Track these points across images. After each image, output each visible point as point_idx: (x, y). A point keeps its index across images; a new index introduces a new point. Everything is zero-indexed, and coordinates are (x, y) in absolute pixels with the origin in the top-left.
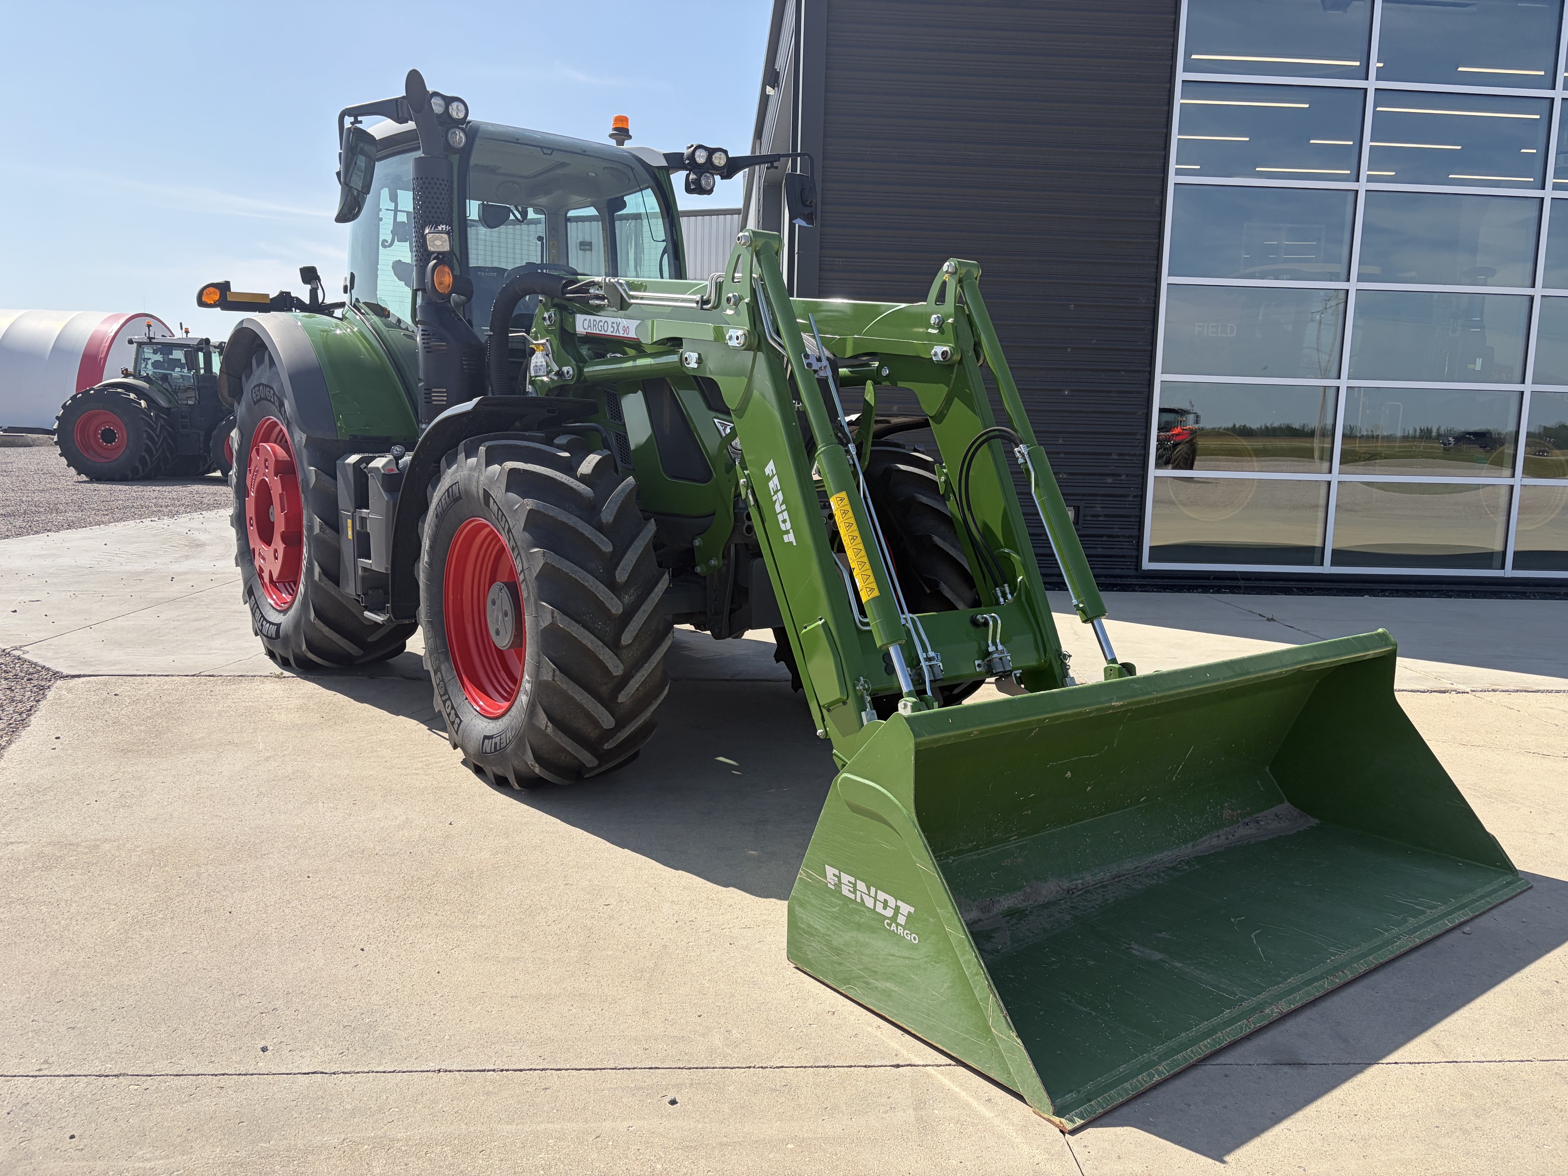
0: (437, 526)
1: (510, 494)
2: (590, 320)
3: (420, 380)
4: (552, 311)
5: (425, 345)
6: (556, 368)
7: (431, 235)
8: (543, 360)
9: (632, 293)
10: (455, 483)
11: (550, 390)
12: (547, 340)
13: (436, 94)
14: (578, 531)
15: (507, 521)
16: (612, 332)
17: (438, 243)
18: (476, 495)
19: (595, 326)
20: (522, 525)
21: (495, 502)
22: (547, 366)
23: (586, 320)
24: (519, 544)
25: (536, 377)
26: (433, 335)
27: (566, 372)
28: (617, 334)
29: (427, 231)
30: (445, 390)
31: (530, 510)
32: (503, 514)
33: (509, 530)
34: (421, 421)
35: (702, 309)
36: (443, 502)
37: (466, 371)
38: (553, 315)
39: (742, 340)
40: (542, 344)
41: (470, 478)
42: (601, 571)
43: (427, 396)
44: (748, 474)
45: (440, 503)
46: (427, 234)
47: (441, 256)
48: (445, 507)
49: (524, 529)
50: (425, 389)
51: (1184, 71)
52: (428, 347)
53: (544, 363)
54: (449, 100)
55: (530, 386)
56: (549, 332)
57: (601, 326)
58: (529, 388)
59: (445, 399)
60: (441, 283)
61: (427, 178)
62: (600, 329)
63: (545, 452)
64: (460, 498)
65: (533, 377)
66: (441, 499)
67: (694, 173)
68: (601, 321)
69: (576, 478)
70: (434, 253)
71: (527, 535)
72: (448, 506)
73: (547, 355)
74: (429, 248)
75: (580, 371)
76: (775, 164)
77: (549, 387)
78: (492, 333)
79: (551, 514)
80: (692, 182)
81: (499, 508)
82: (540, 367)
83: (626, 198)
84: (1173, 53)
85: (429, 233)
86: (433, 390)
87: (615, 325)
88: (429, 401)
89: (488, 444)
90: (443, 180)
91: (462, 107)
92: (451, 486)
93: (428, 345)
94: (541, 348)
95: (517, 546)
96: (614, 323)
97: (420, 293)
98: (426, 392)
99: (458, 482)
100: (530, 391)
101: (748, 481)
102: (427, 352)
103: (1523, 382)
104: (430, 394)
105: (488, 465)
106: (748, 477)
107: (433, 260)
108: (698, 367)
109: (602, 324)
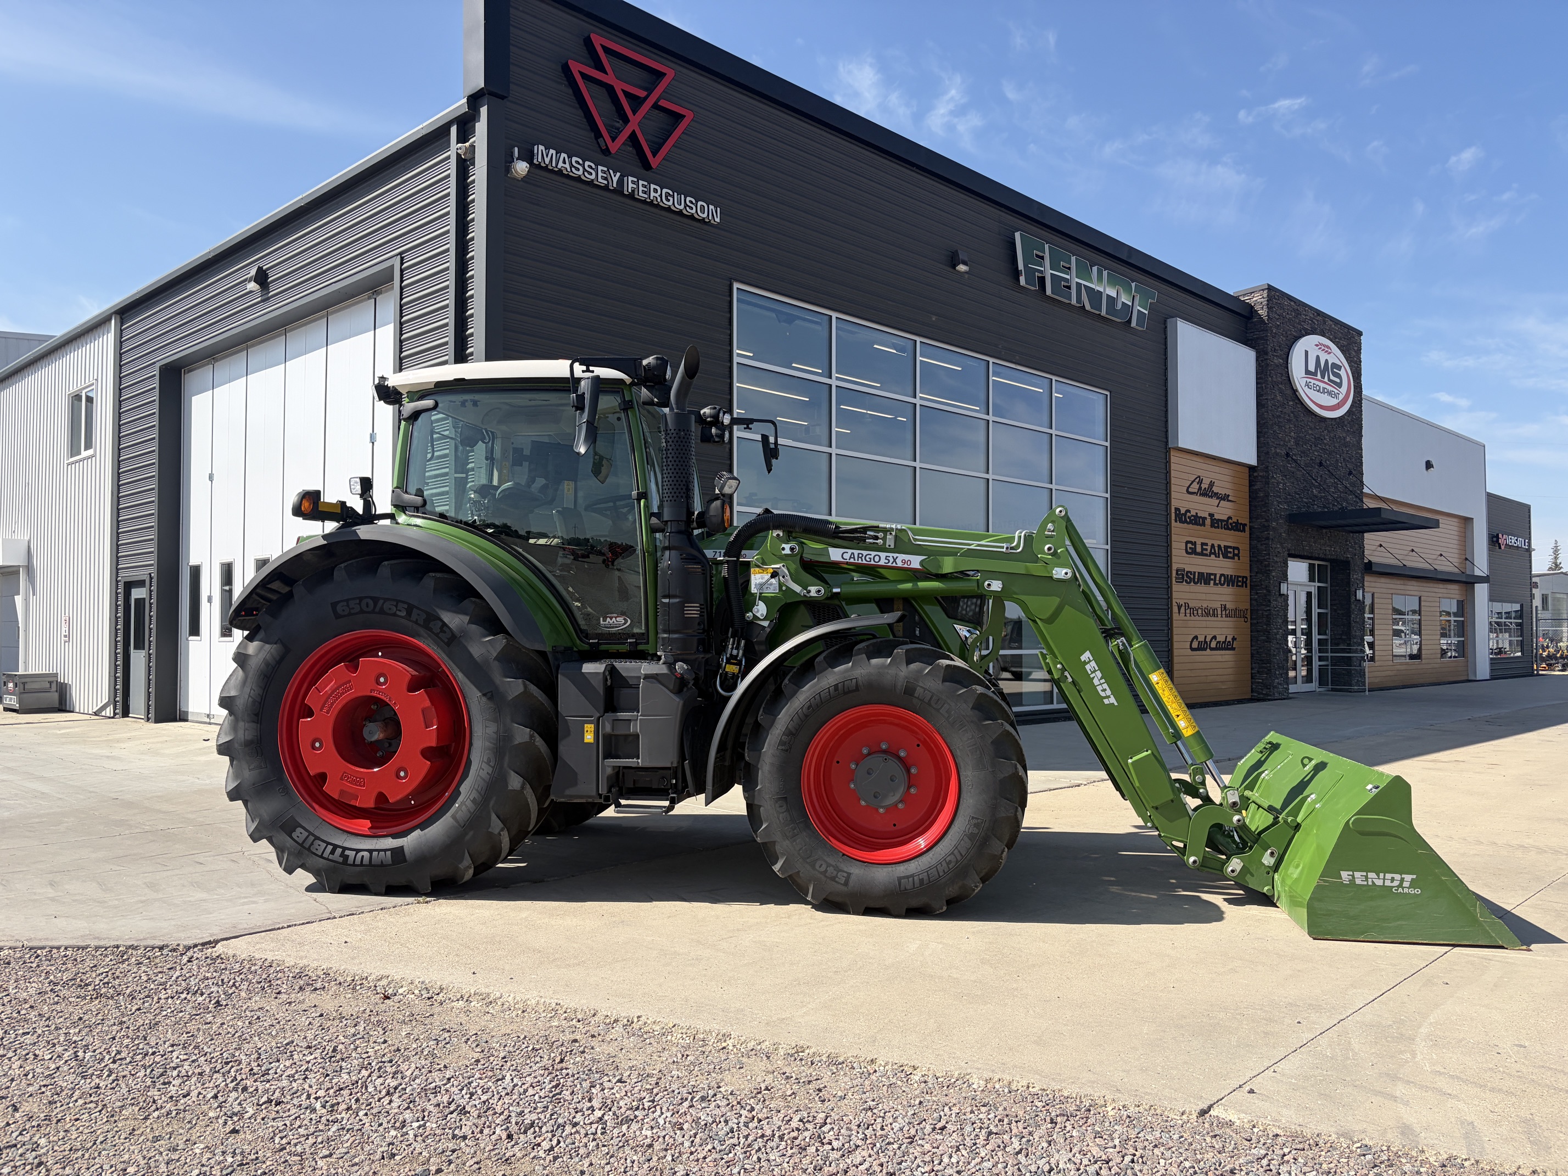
4: (794, 544)
6: (798, 588)
8: (773, 580)
11: (785, 605)
12: (783, 566)
16: (885, 563)
19: (861, 557)
22: (781, 585)
23: (846, 552)
25: (761, 593)
27: (814, 590)
28: (894, 565)
38: (797, 547)
40: (774, 568)
51: (739, 356)
52: (686, 569)
53: (775, 583)
56: (783, 559)
57: (870, 558)
62: (868, 560)
65: (758, 593)
68: (870, 555)
73: (783, 577)
77: (784, 602)
82: (768, 586)
84: (730, 341)
87: (890, 559)
93: (686, 567)
94: (771, 571)
96: (889, 556)
106: (1061, 663)
109: (872, 557)
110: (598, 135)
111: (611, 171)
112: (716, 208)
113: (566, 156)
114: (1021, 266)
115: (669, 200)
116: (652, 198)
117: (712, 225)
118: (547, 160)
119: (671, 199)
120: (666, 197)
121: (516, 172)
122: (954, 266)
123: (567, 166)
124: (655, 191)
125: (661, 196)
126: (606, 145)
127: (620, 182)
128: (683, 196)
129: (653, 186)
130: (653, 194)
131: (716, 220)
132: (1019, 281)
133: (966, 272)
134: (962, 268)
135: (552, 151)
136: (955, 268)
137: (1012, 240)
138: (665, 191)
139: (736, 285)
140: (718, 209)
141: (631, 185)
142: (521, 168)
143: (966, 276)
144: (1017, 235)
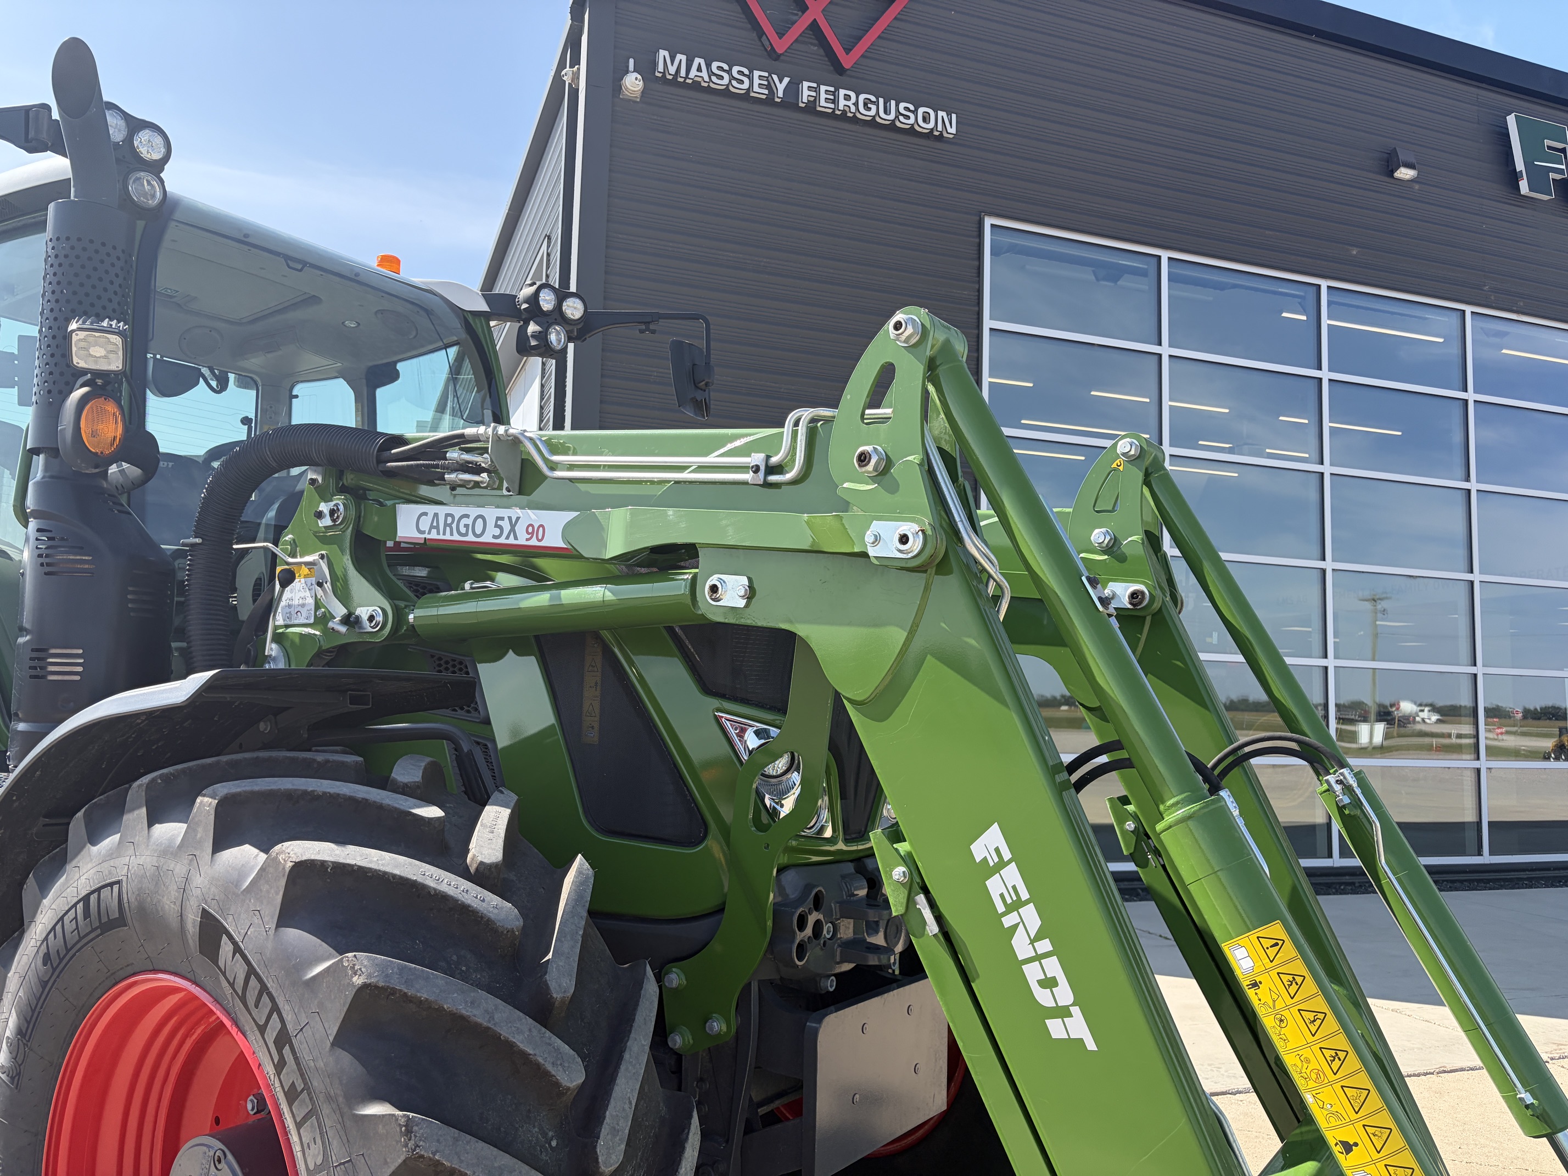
0: (44, 984)
1: (295, 936)
2: (436, 515)
3: (22, 630)
4: (339, 501)
5: (41, 560)
6: (339, 611)
7: (82, 334)
8: (308, 594)
9: (556, 458)
10: (111, 885)
11: (320, 654)
12: (322, 557)
13: (112, 106)
14: (497, 1037)
15: (275, 1008)
16: (494, 537)
17: (98, 351)
18: (174, 922)
19: (450, 525)
20: (333, 1031)
21: (237, 949)
22: (318, 605)
23: (425, 514)
24: (316, 1083)
25: (287, 626)
26: (62, 539)
27: (365, 617)
28: (511, 541)
29: (73, 326)
30: (80, 651)
31: (365, 986)
32: (264, 989)
33: (283, 1039)
34: (17, 715)
35: (767, 485)
36: (69, 926)
37: (132, 614)
38: (341, 507)
39: (915, 545)
40: (306, 564)
41: (158, 875)
42: (554, 1143)
43: (36, 663)
44: (910, 854)
45: (59, 927)
46: (73, 331)
47: (99, 382)
48: (72, 938)
49: (340, 1041)
50: (33, 650)
51: (991, 319)
52: (48, 564)
53: (311, 601)
54: (135, 125)
55: (274, 646)
56: (324, 539)
57: (466, 526)
58: (272, 649)
59: (80, 669)
60: (94, 434)
61: (79, 239)
62: (463, 530)
63: (380, 807)
64: (121, 921)
65: (280, 627)
66: (62, 919)
67: (537, 323)
68: (467, 516)
69: (465, 873)
70: (84, 372)
71: (346, 1059)
72: (81, 939)
73: (320, 585)
74: (75, 360)
75: (399, 616)
76: (652, 327)
77: (320, 647)
78: (198, 540)
79: (424, 995)
80: (532, 336)
81: (251, 971)
82: (299, 609)
83: (400, 366)
84: (979, 299)
85: (79, 329)
86: (53, 651)
87: (506, 525)
88: (38, 673)
89: (224, 789)
90: (114, 248)
91: (159, 140)
92: (98, 890)
93: (48, 560)
94: (305, 570)
95: (307, 1087)
96: (502, 519)
97: (39, 462)
98: (35, 655)
99: (118, 882)
100: (274, 654)
101: (911, 874)
102: (46, 574)
103: (1326, 656)
104: (44, 659)
105: (219, 845)
106: (909, 860)
107: (82, 386)
108: (747, 606)
109: (469, 521)
110: (761, 33)
111: (775, 77)
112: (949, 114)
113: (702, 61)
114: (1520, 165)
115: (869, 109)
116: (841, 107)
117: (948, 141)
118: (672, 70)
119: (874, 107)
120: (865, 105)
121: (627, 89)
122: (1391, 173)
123: (704, 74)
124: (847, 98)
125: (856, 104)
126: (771, 44)
127: (793, 89)
128: (893, 103)
129: (842, 92)
130: (842, 103)
131: (950, 130)
132: (1518, 188)
133: (1412, 181)
134: (1405, 173)
135: (681, 57)
136: (1392, 176)
137: (1504, 131)
138: (862, 97)
139: (988, 221)
140: (954, 116)
141: (806, 93)
142: (633, 83)
143: (1417, 187)
144: (1511, 120)
